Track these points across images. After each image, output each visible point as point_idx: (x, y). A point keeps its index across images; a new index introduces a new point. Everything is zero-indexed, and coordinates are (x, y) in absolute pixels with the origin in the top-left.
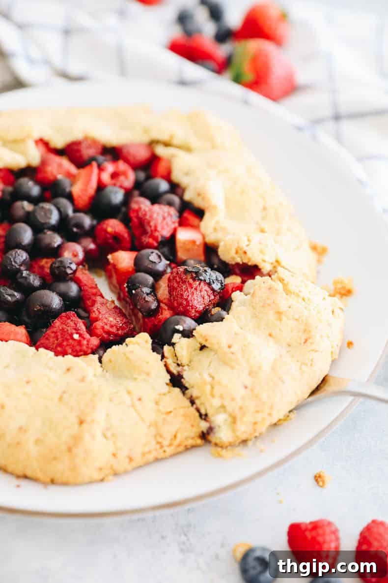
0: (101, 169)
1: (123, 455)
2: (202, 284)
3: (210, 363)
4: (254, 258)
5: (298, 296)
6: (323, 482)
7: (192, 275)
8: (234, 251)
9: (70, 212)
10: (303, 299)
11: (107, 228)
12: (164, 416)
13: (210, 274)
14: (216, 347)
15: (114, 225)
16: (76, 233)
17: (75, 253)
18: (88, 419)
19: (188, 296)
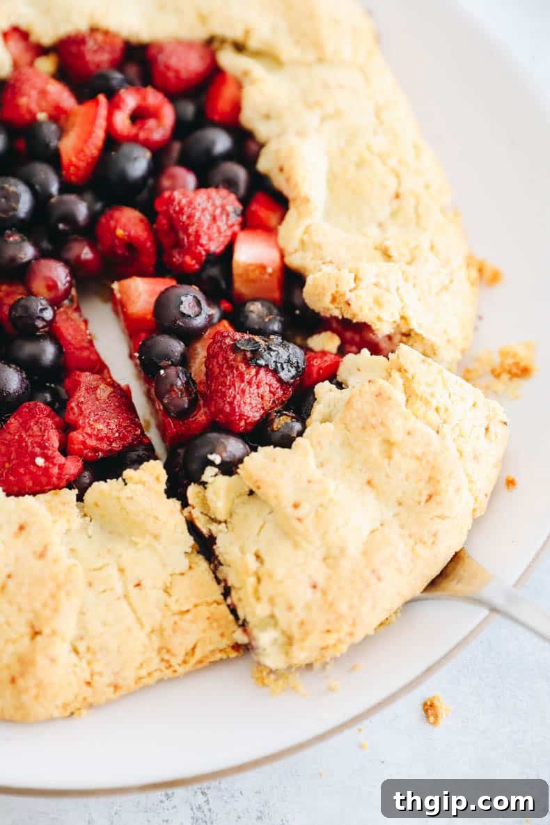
0: (114, 104)
1: (102, 682)
2: (262, 372)
3: (262, 527)
4: (362, 311)
5: (427, 403)
6: (436, 716)
7: (245, 355)
8: (328, 298)
9: (54, 188)
10: (437, 409)
11: (115, 228)
12: (176, 618)
13: (278, 353)
14: (273, 502)
15: (129, 222)
16: (64, 230)
17: (51, 283)
18: (47, 629)
19: (235, 397)
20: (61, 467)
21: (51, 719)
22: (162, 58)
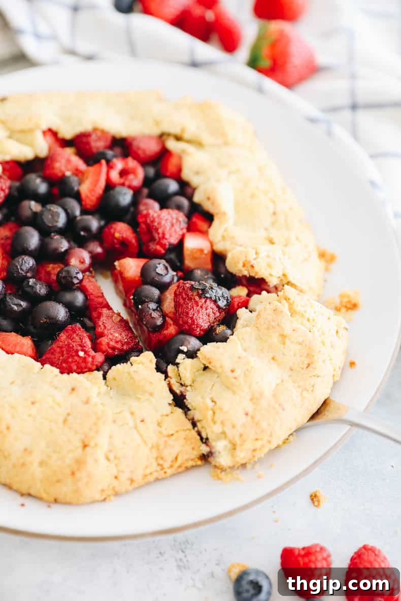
0: (110, 166)
1: (124, 477)
2: (208, 301)
3: (213, 385)
4: (261, 271)
5: (303, 316)
6: (319, 501)
7: (198, 292)
8: (241, 265)
9: (77, 212)
10: (308, 320)
11: (114, 233)
12: (166, 439)
13: (217, 291)
14: (219, 370)
15: (122, 230)
16: (84, 236)
17: (82, 260)
18: (92, 444)
19: (194, 314)
20: (93, 358)
21: (94, 502)
22: (135, 144)
